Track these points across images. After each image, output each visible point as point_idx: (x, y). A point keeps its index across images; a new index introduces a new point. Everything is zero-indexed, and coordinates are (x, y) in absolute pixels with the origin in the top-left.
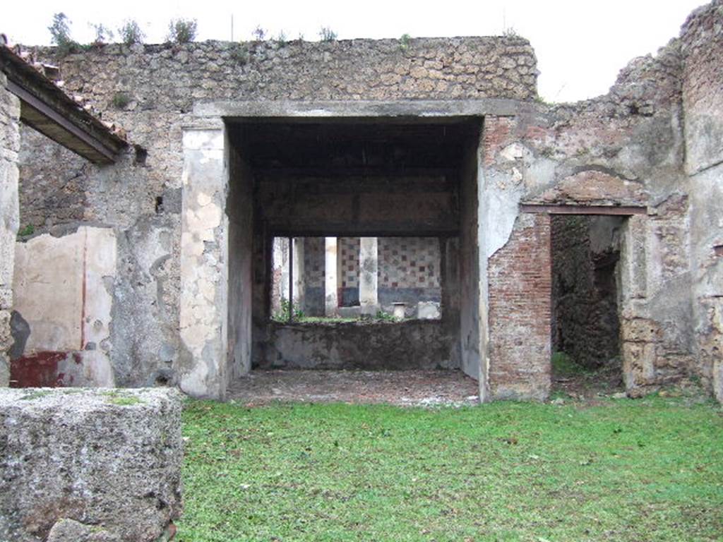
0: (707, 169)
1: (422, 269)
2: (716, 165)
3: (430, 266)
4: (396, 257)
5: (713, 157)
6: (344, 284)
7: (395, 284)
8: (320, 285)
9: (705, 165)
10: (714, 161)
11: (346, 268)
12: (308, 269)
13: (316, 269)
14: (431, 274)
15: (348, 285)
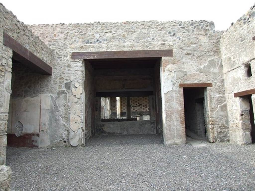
0: (230, 71)
1: (144, 106)
2: (233, 69)
3: (146, 105)
4: (136, 103)
5: (232, 67)
6: (122, 111)
7: (136, 110)
8: (115, 111)
9: (230, 70)
10: (233, 68)
11: (122, 106)
12: (112, 107)
13: (114, 107)
14: (146, 108)
15: (123, 111)
